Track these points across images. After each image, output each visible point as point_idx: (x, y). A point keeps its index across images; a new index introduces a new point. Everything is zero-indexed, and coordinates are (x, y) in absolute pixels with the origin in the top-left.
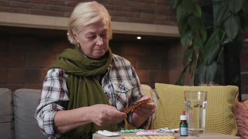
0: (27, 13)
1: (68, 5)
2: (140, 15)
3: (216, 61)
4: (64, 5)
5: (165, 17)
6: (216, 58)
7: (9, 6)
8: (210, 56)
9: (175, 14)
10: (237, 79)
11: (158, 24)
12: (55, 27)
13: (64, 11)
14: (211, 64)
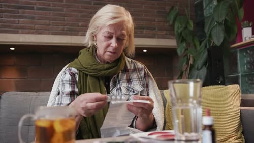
0: (49, 34)
1: (81, 26)
2: (143, 32)
3: (206, 66)
4: (78, 26)
5: (164, 32)
6: (205, 64)
7: (34, 29)
8: (200, 62)
9: (174, 30)
10: (221, 79)
11: (158, 38)
12: (71, 44)
13: (78, 31)
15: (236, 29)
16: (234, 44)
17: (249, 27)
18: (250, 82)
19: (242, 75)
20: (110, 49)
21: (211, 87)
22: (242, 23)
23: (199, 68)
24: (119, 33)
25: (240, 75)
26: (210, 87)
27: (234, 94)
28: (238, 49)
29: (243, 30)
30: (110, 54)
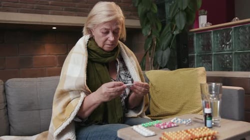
3: (169, 47)
6: (169, 45)
8: (165, 43)
12: (42, 22)
14: (165, 49)
15: (194, 16)
16: (192, 29)
17: (204, 15)
18: (203, 61)
19: (197, 55)
20: (108, 42)
21: (185, 69)
22: (199, 11)
23: (164, 48)
24: (114, 28)
25: (196, 54)
26: (183, 69)
27: (202, 75)
28: (195, 33)
29: (199, 17)
30: (109, 46)
